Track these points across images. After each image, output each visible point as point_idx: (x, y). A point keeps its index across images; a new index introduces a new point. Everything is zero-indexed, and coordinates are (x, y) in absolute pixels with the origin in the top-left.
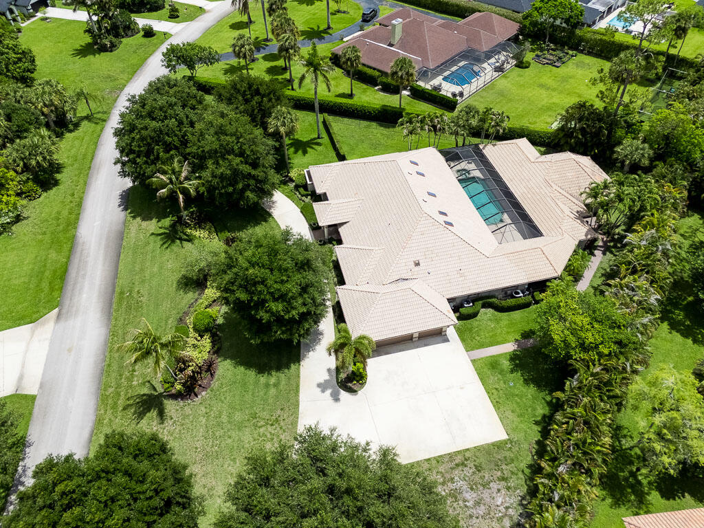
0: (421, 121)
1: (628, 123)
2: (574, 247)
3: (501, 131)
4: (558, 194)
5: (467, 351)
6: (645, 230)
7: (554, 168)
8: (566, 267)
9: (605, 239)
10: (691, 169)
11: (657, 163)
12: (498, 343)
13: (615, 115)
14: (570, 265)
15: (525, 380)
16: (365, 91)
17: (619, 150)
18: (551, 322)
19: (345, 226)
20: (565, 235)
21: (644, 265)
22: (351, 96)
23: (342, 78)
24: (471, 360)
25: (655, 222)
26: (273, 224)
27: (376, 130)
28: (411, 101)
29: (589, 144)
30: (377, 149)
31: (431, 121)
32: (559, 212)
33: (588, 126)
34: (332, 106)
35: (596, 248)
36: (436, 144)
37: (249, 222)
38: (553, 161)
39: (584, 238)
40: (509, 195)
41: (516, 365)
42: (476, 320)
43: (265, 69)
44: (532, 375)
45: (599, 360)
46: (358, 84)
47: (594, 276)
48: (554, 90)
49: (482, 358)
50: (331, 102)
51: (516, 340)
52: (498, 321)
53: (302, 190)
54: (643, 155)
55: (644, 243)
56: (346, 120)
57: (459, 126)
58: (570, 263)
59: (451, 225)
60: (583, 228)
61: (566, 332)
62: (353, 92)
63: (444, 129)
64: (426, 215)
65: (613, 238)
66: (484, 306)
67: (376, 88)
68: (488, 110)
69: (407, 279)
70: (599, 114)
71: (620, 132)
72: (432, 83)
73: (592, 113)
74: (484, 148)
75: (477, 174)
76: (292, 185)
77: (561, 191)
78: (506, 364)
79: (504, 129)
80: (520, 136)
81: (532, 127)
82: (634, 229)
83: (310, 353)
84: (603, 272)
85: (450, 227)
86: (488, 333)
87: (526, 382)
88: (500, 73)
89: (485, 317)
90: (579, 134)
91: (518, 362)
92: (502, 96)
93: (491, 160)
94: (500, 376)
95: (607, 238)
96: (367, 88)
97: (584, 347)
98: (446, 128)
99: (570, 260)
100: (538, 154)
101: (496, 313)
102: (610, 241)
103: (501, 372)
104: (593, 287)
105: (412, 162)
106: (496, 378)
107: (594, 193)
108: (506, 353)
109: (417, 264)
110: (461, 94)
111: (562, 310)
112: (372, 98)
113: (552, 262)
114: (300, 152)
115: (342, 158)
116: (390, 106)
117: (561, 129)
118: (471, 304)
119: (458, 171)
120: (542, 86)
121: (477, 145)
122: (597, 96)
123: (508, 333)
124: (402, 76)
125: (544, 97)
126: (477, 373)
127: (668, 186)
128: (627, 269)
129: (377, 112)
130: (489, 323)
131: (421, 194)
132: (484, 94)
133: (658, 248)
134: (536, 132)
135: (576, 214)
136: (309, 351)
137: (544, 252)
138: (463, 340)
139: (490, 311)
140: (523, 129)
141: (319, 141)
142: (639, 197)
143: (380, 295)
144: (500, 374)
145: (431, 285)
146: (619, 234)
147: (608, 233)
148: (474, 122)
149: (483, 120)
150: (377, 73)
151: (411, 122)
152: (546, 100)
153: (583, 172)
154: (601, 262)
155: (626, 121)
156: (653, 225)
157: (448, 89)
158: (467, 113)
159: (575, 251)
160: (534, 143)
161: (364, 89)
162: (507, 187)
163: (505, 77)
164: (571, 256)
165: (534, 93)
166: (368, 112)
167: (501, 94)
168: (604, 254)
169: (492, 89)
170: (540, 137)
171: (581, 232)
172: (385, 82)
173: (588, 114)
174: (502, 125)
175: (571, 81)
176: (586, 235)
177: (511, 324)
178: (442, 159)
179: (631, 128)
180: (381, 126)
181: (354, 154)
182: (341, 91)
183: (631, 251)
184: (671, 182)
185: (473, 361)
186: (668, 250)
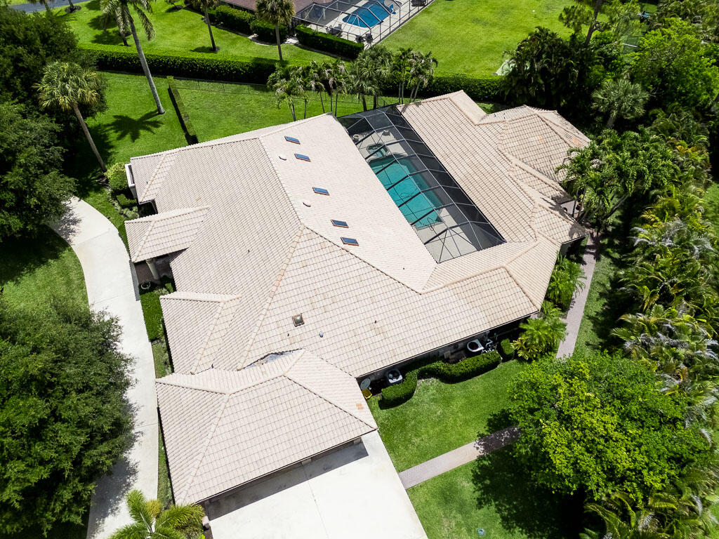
0: (303, 74)
1: (606, 56)
2: (555, 257)
3: (426, 81)
4: (521, 171)
5: (399, 471)
6: (662, 219)
7: (511, 131)
8: (548, 291)
9: (595, 234)
10: (703, 116)
11: (655, 111)
12: (452, 446)
13: (586, 45)
14: (553, 289)
15: (504, 519)
16: (234, 42)
17: (600, 96)
18: (546, 429)
19: (180, 257)
20: (540, 238)
21: (680, 286)
22: (213, 49)
23: (201, 27)
24: (407, 490)
25: (677, 204)
26: (69, 262)
27: (248, 96)
28: (300, 52)
29: (554, 93)
30: (249, 122)
31: (320, 73)
32: (525, 201)
33: (550, 64)
34: (181, 65)
35: (583, 250)
36: (334, 109)
37: (25, 263)
38: (507, 120)
39: (567, 239)
40: (446, 179)
41: (486, 490)
42: (412, 404)
43: (89, 21)
44: (515, 507)
45: (645, 500)
46: (224, 33)
47: (589, 298)
48: (494, 25)
49: (426, 483)
50: (178, 58)
51: (481, 436)
52: (447, 400)
53: (122, 198)
54: (635, 101)
55: (668, 243)
56: (204, 85)
57: (364, 79)
58: (553, 284)
59: (353, 242)
60: (565, 222)
61: (578, 448)
62: (217, 45)
63: (340, 84)
64: (308, 231)
65: (606, 231)
66: (421, 376)
67: (250, 37)
68: (405, 53)
69: (282, 353)
70: (564, 47)
71: (597, 70)
72: (328, 25)
73: (554, 46)
74: (404, 110)
75: (397, 149)
76: (108, 191)
77: (523, 165)
78: (468, 488)
79: (431, 79)
80: (455, 89)
81: (470, 76)
82: (643, 219)
83: (106, 519)
84: (601, 290)
85: (351, 248)
86: (433, 428)
87: (507, 523)
88: (420, 8)
89: (426, 398)
90: (539, 78)
91: (488, 482)
92: (426, 37)
93: (416, 126)
94: (459, 517)
95: (598, 232)
96: (238, 38)
97: (613, 476)
98: (343, 81)
99: (552, 280)
100: (484, 113)
101: (443, 385)
102: (603, 237)
103: (462, 509)
104: (590, 318)
105: (288, 139)
106: (453, 524)
107: (580, 166)
108: (466, 466)
109: (299, 322)
110: (369, 38)
111: (564, 403)
112: (243, 50)
113: (526, 290)
114: (128, 137)
115: (193, 140)
116: (266, 59)
117: (514, 74)
118: (401, 378)
119: (370, 147)
120: (476, 21)
121: (393, 107)
122: (561, 18)
123: (466, 422)
124: (272, 8)
125: (481, 36)
126: (420, 517)
127: (682, 145)
128: (653, 295)
129: (247, 69)
130: (434, 407)
131: (300, 194)
132: (401, 36)
133: (694, 251)
134: (475, 81)
135: (553, 202)
136: (106, 515)
137: (511, 272)
138: (391, 448)
139: (433, 382)
140: (458, 79)
141: (159, 118)
142: (649, 167)
143: (226, 397)
144: (460, 512)
145: (326, 357)
146: (613, 224)
147: (597, 225)
148: (385, 71)
149: (398, 68)
150: (249, 15)
151: (287, 77)
152: (484, 39)
153: (553, 134)
154: (596, 273)
155: (602, 54)
156: (674, 209)
157: (351, 32)
158: (373, 58)
159: (557, 263)
160: (476, 98)
161: (234, 39)
162: (442, 168)
163: (427, 12)
164: (553, 274)
165: (467, 30)
166: (235, 70)
167: (424, 35)
168: (598, 258)
169: (411, 29)
170: (483, 88)
171: (562, 230)
172: (259, 28)
173: (549, 47)
174: (427, 72)
175: (515, 12)
176: (571, 234)
177: (471, 404)
178: (341, 130)
179: (610, 63)
180: (256, 89)
181: (214, 133)
182: (199, 44)
183: (651, 258)
184: (683, 138)
185: (411, 491)
186: (708, 251)
